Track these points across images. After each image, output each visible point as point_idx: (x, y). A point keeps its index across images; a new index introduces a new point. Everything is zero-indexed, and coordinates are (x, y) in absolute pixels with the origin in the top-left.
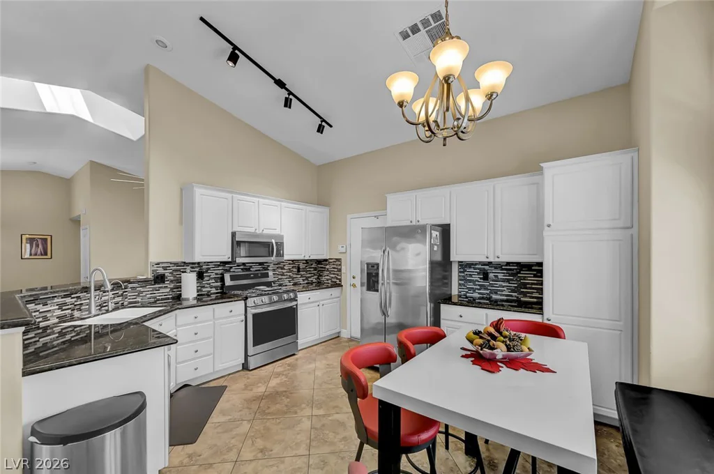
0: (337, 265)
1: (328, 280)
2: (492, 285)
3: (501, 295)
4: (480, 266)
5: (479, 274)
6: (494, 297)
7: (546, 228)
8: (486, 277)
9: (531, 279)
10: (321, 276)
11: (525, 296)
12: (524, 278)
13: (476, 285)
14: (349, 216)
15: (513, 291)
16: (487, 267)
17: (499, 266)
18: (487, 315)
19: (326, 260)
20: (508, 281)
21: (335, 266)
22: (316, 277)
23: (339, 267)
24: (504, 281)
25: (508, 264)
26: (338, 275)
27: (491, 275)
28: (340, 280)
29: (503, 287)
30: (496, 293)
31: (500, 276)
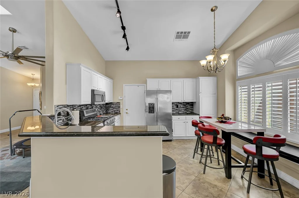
0: (118, 105)
1: (112, 111)
2: (179, 109)
3: (182, 112)
4: (176, 104)
5: (175, 106)
6: (180, 112)
7: (200, 93)
8: (177, 107)
9: (189, 107)
10: (108, 110)
11: (188, 111)
12: (187, 106)
13: (174, 109)
14: (124, 85)
15: (185, 110)
16: (178, 104)
17: (181, 103)
18: (186, 117)
19: (111, 103)
20: (183, 107)
21: (116, 105)
22: (105, 111)
23: (119, 106)
24: (182, 107)
25: (183, 103)
26: (118, 109)
27: (179, 106)
28: (120, 111)
29: (182, 109)
30: (180, 111)
31: (181, 106)
